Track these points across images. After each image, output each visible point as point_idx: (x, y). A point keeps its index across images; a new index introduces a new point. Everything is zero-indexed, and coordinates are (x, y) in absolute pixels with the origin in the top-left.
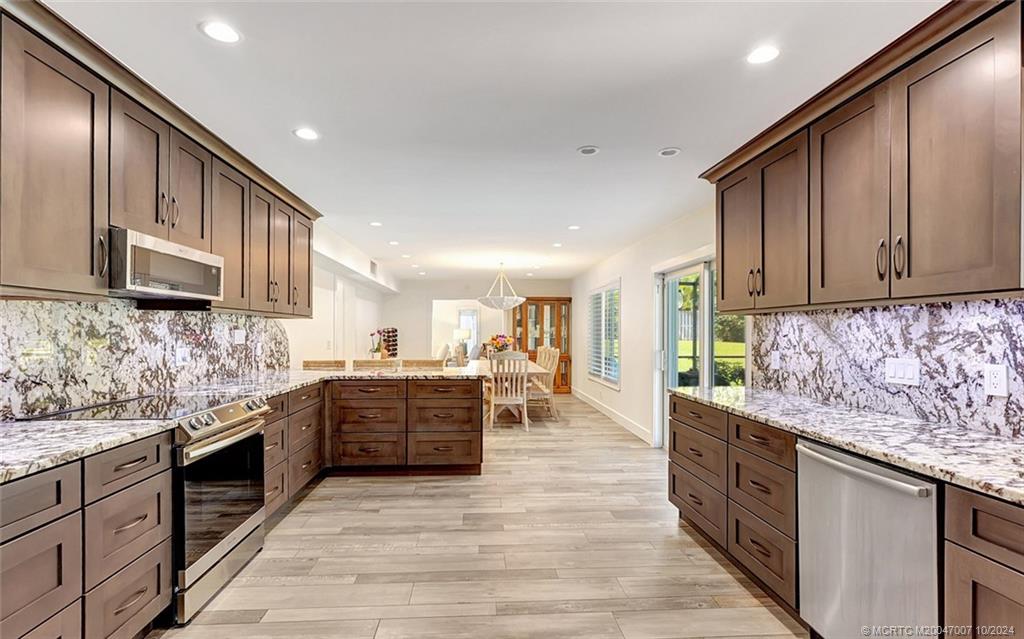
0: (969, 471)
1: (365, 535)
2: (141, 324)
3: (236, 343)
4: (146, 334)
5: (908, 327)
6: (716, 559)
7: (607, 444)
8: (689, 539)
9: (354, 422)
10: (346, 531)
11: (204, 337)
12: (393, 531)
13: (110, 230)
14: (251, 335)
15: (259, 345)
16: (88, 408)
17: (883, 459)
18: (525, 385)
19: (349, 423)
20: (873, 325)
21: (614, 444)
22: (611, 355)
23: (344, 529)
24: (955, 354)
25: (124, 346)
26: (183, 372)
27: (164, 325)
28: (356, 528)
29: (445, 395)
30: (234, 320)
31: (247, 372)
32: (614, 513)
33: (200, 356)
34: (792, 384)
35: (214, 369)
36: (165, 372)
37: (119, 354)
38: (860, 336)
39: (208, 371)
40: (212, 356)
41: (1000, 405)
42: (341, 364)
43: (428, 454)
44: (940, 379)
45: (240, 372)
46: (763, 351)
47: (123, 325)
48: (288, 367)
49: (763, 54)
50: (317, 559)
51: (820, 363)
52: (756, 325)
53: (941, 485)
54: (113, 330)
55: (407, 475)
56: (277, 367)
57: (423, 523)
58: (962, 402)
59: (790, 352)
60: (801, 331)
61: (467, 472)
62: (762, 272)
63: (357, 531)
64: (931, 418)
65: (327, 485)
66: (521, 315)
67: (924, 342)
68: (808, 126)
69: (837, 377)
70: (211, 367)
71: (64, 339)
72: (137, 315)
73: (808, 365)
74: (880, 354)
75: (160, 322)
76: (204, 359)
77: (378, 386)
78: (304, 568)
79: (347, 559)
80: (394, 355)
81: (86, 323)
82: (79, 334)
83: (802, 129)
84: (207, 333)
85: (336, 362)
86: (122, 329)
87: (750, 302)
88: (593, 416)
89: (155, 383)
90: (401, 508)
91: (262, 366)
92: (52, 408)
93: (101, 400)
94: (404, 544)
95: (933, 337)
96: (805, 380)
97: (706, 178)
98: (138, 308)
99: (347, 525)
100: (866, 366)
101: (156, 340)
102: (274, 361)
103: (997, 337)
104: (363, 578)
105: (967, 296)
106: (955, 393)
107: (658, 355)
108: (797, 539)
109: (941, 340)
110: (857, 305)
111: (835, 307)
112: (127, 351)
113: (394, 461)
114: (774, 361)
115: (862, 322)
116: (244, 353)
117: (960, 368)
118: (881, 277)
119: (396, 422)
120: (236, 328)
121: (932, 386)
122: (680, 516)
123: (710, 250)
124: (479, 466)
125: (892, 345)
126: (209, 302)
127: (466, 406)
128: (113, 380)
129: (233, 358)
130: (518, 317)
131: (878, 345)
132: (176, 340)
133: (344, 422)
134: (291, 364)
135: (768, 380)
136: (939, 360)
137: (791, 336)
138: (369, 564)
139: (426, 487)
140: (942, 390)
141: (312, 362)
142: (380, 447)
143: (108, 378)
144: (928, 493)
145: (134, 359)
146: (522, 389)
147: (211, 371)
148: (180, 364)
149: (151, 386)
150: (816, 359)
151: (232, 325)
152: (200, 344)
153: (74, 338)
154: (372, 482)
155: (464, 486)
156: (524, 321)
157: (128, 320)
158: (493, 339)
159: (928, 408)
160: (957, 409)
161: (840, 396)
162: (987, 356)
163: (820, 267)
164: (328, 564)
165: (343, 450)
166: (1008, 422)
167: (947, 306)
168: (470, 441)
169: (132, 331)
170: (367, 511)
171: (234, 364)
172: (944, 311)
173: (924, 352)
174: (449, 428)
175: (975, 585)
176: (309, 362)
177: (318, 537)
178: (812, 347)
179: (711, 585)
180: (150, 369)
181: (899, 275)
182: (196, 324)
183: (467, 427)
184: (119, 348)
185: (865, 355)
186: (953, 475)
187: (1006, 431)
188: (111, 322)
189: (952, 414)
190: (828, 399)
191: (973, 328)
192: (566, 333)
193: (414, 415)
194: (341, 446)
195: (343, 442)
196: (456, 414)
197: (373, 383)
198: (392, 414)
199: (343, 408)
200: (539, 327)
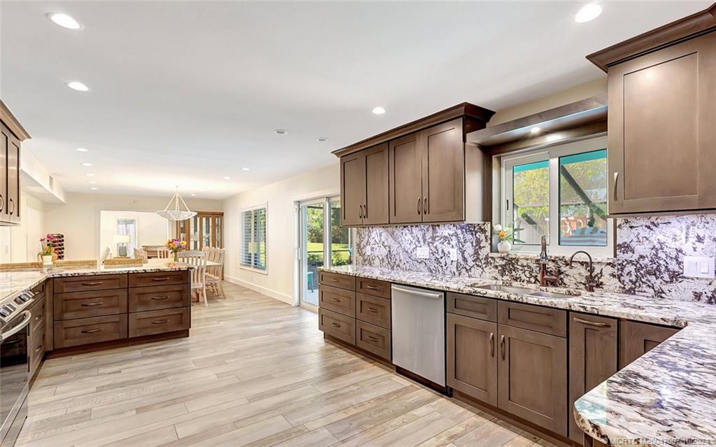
0: (453, 286)
1: (121, 387)
5: (425, 234)
6: (349, 353)
7: (266, 307)
8: (332, 347)
9: (76, 310)
10: (101, 389)
12: (143, 380)
17: (426, 286)
18: (204, 274)
19: (70, 312)
20: (412, 233)
21: (269, 307)
22: (258, 251)
23: (97, 388)
24: (441, 245)
28: (108, 385)
29: (162, 283)
32: (288, 342)
34: (377, 262)
38: (407, 238)
41: (455, 264)
43: (146, 328)
44: (436, 255)
46: (362, 246)
49: (379, 111)
50: (90, 409)
51: (390, 251)
52: (358, 232)
53: (445, 292)
55: (128, 346)
57: (164, 371)
58: (443, 264)
59: (376, 246)
60: (381, 236)
61: (179, 336)
62: (366, 207)
64: (434, 272)
67: (430, 240)
68: (388, 141)
69: (397, 257)
73: (384, 252)
74: (414, 246)
77: (99, 280)
78: (83, 417)
79: (118, 403)
83: (385, 142)
87: (360, 221)
88: (246, 293)
94: (159, 385)
95: (433, 238)
96: (383, 260)
97: (336, 154)
99: (98, 386)
100: (409, 251)
103: (454, 238)
104: (140, 410)
105: (444, 222)
106: (441, 260)
107: (296, 250)
108: (391, 329)
109: (437, 239)
110: (406, 225)
111: (396, 225)
113: (116, 337)
114: (368, 251)
115: (407, 232)
117: (443, 251)
118: (419, 213)
119: (118, 306)
121: (434, 258)
122: (325, 338)
123: (337, 190)
124: (188, 330)
125: (419, 242)
127: (178, 289)
131: (414, 241)
133: (66, 312)
135: (365, 260)
136: (436, 247)
137: (376, 238)
139: (151, 351)
140: (437, 259)
142: (103, 327)
144: (441, 296)
146: (202, 277)
150: (388, 249)
154: (98, 356)
155: (179, 345)
156: (187, 229)
158: (170, 242)
159: (432, 268)
160: (442, 267)
161: (398, 266)
162: (451, 245)
163: (393, 207)
165: (66, 335)
166: (458, 270)
167: (438, 226)
168: (181, 314)
170: (110, 374)
172: (437, 228)
173: (431, 244)
174: (165, 307)
175: (455, 325)
177: (77, 398)
178: (386, 244)
179: (351, 363)
181: (425, 213)
183: (180, 304)
185: (409, 246)
186: (449, 288)
187: (457, 273)
189: (440, 269)
190: (393, 267)
191: (446, 235)
192: (219, 238)
193: (134, 299)
194: (63, 332)
195: (65, 328)
196: (169, 296)
197: (96, 278)
198: (114, 301)
199: (66, 300)
200: (198, 233)
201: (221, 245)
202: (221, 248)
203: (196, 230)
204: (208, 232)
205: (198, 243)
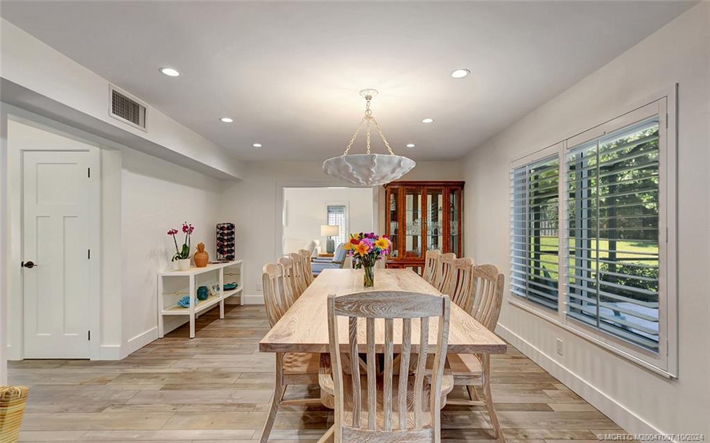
66: (396, 206)
80: (231, 258)
130: (392, 208)
156: (400, 214)
192: (456, 230)
200: (419, 221)
201: (459, 251)
202: (459, 257)
203: (415, 216)
204: (435, 219)
205: (419, 238)
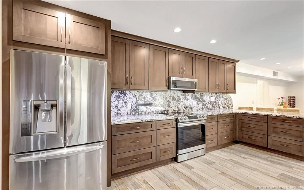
1: (235, 163)
2: (184, 96)
3: (211, 101)
4: (185, 98)
9: (246, 128)
10: (230, 160)
11: (201, 99)
12: (245, 166)
13: (169, 77)
14: (217, 98)
15: (220, 102)
16: (173, 113)
19: (244, 128)
25: (180, 101)
26: (195, 107)
27: (190, 96)
28: (233, 160)
30: (211, 95)
31: (215, 109)
33: (200, 104)
35: (204, 107)
36: (190, 107)
37: (179, 102)
39: (202, 107)
40: (204, 104)
42: (251, 109)
43: (278, 146)
45: (213, 108)
47: (180, 96)
48: (232, 108)
50: (216, 163)
54: (178, 97)
56: (227, 108)
63: (233, 161)
65: (236, 146)
70: (203, 107)
71: (168, 99)
72: (183, 94)
75: (189, 95)
76: (201, 104)
77: (255, 117)
78: (210, 164)
79: (223, 167)
80: (294, 107)
81: (172, 96)
82: (171, 98)
84: (202, 98)
85: (249, 108)
86: (180, 97)
89: (187, 109)
90: (256, 161)
91: (221, 107)
92: (166, 112)
93: (175, 112)
98: (183, 92)
99: (231, 158)
101: (188, 100)
102: (226, 106)
104: (223, 173)
112: (181, 102)
113: (261, 145)
116: (215, 104)
119: (263, 131)
120: (212, 97)
126: (195, 91)
127: (299, 130)
128: (178, 108)
129: (210, 105)
132: (193, 100)
134: (233, 107)
138: (228, 171)
139: (273, 158)
141: (241, 107)
142: (257, 138)
143: (176, 108)
145: (182, 104)
147: (203, 108)
148: (194, 105)
149: (186, 110)
151: (210, 96)
152: (200, 101)
153: (170, 99)
157: (181, 95)
164: (217, 166)
169: (182, 98)
170: (242, 157)
171: (211, 106)
174: (289, 138)
176: (240, 107)
177: (220, 158)
180: (186, 106)
182: (199, 96)
184: (179, 101)
188: (177, 96)
193: (271, 129)
194: (242, 135)
195: (243, 134)
196: (292, 132)
197: (253, 115)
198: (261, 127)
199: (243, 123)
